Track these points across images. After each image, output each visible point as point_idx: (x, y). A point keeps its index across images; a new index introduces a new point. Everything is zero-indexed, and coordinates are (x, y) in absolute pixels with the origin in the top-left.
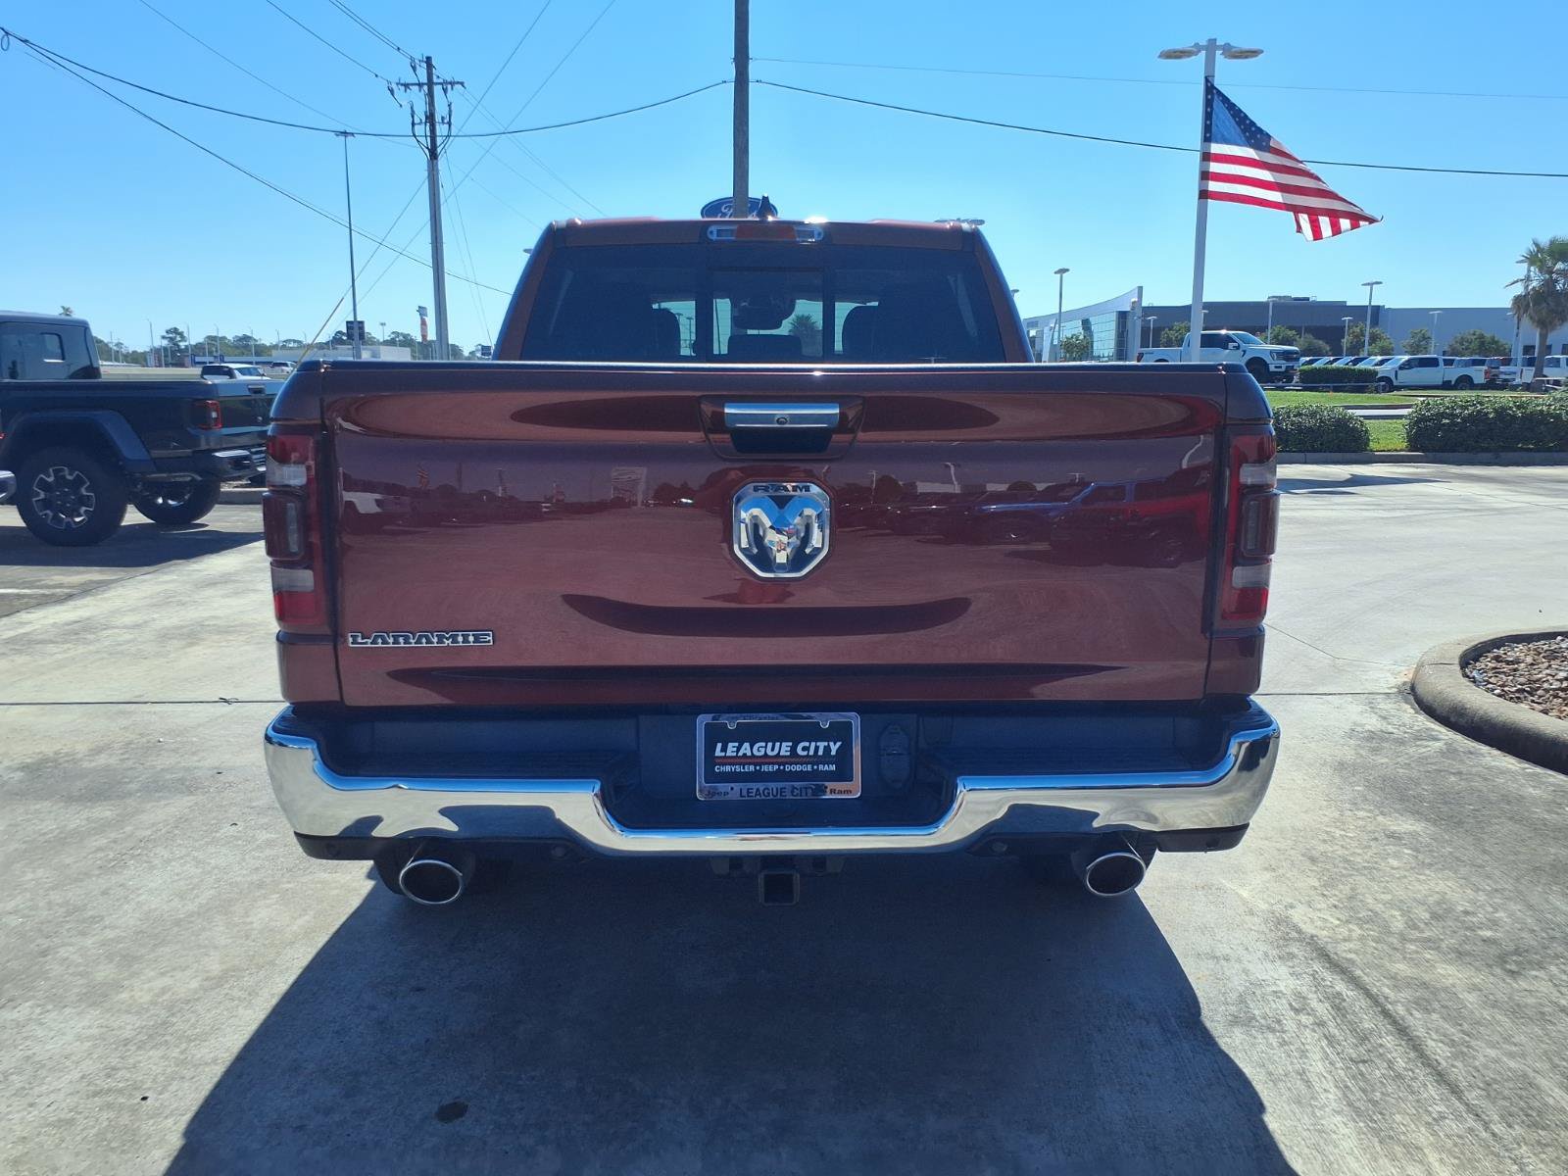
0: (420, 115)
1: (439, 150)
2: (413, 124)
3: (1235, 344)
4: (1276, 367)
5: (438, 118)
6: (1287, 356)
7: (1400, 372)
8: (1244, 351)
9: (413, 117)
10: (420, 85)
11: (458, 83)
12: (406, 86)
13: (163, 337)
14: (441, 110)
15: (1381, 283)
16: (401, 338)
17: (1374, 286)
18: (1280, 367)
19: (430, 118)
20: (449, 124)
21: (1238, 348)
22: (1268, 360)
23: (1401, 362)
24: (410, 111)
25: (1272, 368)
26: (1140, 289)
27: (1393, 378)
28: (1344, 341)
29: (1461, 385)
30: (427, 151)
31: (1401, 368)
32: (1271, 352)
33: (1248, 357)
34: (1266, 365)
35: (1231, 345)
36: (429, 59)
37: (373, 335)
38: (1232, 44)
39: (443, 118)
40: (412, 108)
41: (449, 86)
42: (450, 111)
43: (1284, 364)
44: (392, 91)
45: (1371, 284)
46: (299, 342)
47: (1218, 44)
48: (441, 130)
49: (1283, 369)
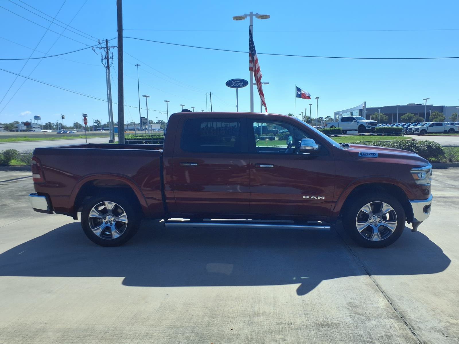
0: (104, 57)
1: (110, 66)
2: (102, 59)
3: (355, 120)
4: (368, 128)
5: (110, 58)
6: (372, 124)
7: (429, 128)
8: (358, 123)
10: (104, 48)
11: (116, 47)
12: (99, 48)
13: (94, 122)
15: (429, 99)
16: (161, 122)
17: (427, 100)
18: (370, 128)
20: (113, 59)
21: (356, 121)
22: (366, 125)
23: (430, 124)
24: (101, 56)
25: (367, 128)
26: (365, 102)
27: (427, 130)
28: (430, 117)
29: (450, 131)
30: (106, 67)
31: (429, 126)
32: (366, 123)
33: (359, 124)
34: (365, 127)
35: (354, 121)
36: (107, 40)
37: (153, 121)
38: (258, 13)
39: (111, 57)
40: (102, 54)
42: (113, 55)
43: (371, 127)
45: (426, 99)
46: (134, 123)
47: (253, 13)
48: (110, 61)
49: (371, 128)
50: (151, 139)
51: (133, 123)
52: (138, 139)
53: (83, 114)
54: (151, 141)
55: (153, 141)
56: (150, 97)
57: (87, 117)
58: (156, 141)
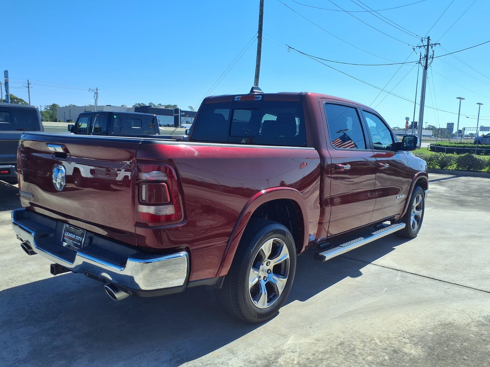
0: (423, 56)
1: (428, 66)
2: (420, 59)
5: (429, 56)
9: (421, 57)
10: (424, 46)
11: (437, 44)
12: (420, 47)
14: (430, 53)
16: (430, 127)
19: (426, 56)
20: (433, 58)
30: (423, 67)
36: (429, 37)
39: (431, 56)
40: (421, 54)
41: (434, 45)
42: (433, 54)
44: (414, 49)
48: (430, 60)
50: (475, 147)
51: (397, 128)
52: (458, 147)
53: (406, 117)
54: (475, 150)
55: (477, 150)
56: (464, 99)
57: (409, 120)
58: (480, 150)
